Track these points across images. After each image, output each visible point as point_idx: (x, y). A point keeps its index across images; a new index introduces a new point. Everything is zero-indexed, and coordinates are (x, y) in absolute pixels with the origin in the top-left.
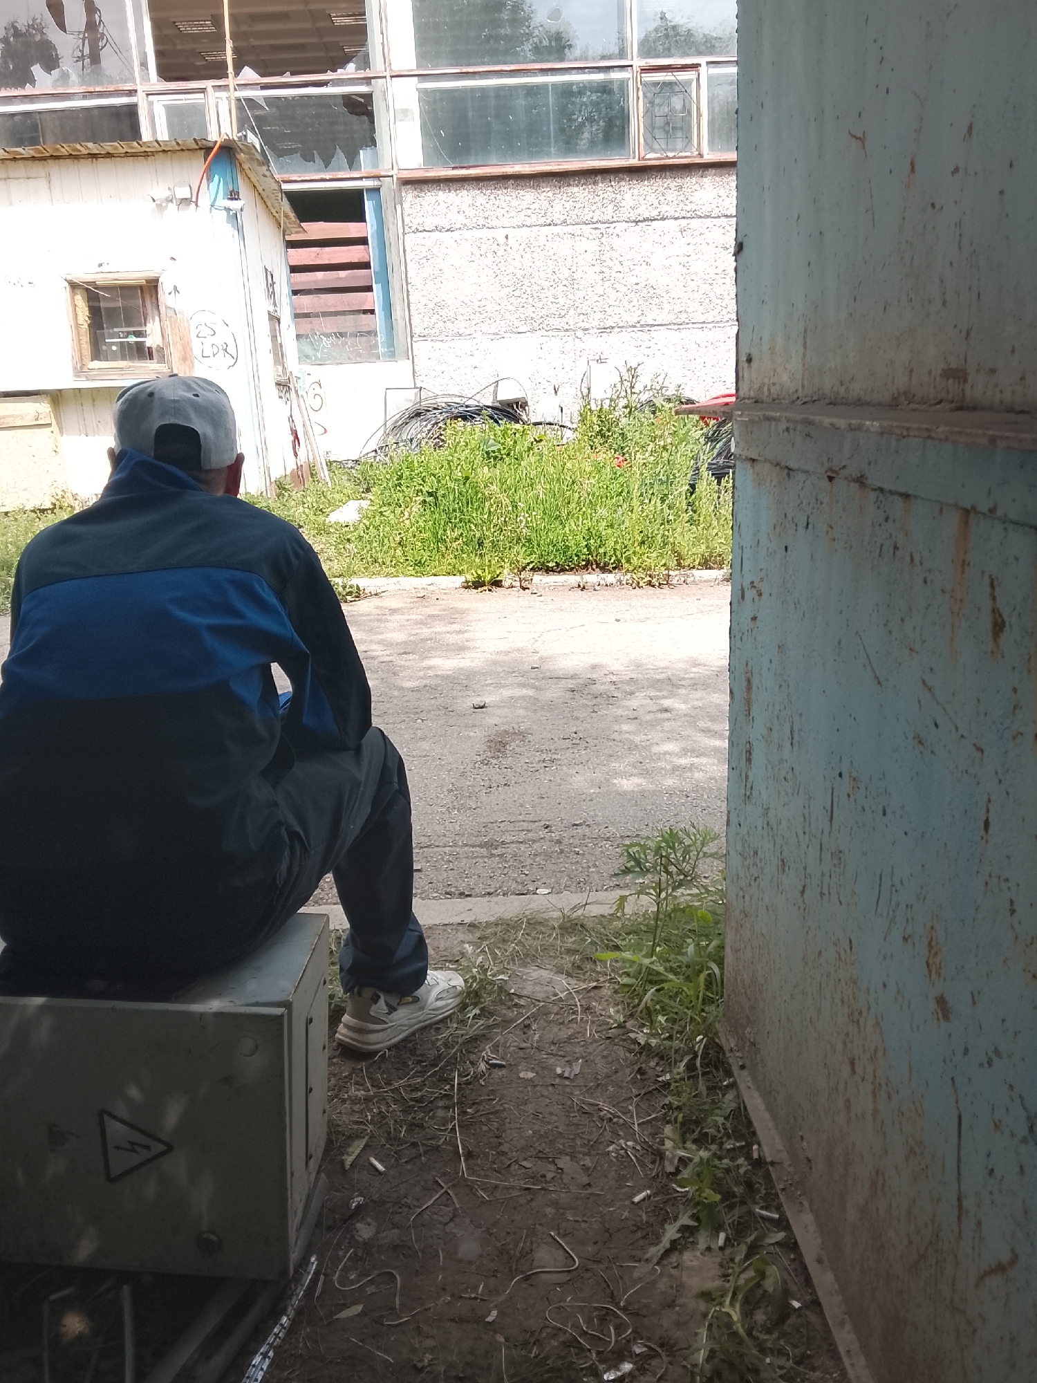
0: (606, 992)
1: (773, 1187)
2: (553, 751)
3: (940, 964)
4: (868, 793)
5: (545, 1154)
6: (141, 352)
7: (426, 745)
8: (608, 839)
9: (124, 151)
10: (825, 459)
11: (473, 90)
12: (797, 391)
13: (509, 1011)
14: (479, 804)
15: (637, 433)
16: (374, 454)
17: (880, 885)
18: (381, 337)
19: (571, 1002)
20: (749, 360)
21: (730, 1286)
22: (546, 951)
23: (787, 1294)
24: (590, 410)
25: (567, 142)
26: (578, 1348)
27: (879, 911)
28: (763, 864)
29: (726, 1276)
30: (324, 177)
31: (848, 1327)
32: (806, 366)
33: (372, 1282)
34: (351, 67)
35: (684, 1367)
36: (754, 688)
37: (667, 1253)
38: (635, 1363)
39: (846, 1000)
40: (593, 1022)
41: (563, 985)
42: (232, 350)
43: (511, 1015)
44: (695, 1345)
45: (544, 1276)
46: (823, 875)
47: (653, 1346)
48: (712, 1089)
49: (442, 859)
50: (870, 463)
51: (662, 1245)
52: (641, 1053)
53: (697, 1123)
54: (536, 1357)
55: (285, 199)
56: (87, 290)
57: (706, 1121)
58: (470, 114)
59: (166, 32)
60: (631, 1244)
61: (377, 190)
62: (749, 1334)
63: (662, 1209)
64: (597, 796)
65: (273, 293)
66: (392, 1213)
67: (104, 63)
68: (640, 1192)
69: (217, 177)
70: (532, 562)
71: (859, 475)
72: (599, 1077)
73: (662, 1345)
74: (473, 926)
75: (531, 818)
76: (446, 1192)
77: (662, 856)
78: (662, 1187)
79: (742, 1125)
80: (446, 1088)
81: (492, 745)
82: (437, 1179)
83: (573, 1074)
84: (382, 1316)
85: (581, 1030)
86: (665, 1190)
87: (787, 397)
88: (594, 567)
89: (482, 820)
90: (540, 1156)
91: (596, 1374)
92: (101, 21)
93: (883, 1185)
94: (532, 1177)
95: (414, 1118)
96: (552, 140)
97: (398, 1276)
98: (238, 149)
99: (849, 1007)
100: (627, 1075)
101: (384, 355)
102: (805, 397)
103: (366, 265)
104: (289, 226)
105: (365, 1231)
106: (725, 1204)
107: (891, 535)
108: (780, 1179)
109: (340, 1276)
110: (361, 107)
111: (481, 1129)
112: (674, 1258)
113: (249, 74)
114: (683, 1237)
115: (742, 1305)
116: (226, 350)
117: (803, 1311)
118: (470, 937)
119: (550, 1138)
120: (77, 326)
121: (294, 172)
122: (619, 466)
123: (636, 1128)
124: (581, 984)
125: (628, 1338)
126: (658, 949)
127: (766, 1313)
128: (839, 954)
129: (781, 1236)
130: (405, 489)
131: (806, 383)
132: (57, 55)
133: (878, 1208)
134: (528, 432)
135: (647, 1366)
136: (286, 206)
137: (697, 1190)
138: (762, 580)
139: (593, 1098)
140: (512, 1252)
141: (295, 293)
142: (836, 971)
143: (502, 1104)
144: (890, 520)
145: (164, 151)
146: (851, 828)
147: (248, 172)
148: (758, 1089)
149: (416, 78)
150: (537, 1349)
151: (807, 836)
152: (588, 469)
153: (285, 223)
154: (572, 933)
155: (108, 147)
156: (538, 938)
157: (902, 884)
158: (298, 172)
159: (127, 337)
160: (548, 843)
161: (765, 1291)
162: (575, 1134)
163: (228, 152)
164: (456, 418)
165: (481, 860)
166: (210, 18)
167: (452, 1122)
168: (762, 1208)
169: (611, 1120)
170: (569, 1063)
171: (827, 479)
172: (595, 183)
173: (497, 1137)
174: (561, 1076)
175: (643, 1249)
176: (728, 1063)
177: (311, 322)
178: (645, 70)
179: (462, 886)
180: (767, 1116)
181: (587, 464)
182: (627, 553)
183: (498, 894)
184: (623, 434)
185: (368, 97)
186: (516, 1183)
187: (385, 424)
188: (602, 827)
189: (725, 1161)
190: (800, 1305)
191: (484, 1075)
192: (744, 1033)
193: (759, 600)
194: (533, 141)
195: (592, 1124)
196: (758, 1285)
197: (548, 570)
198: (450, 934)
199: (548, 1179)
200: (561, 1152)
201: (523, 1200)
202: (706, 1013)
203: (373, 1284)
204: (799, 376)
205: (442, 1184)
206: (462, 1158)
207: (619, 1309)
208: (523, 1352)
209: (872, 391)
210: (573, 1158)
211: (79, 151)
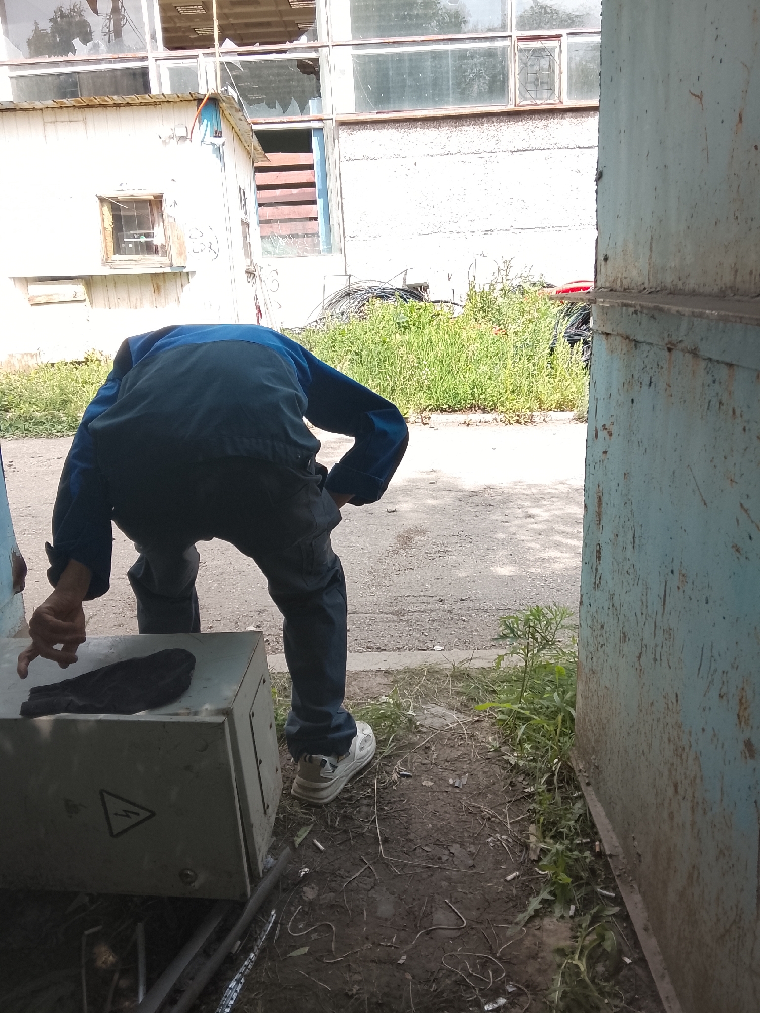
0: (486, 724)
1: (611, 873)
2: (445, 545)
3: (749, 716)
4: (695, 587)
5: (441, 842)
6: (149, 249)
7: (353, 539)
8: (486, 611)
9: (139, 101)
10: (666, 335)
11: (393, 55)
12: (643, 284)
13: (415, 736)
14: (391, 583)
15: (510, 309)
16: (315, 323)
17: (702, 656)
18: (322, 238)
19: (460, 731)
20: (606, 259)
21: (578, 945)
22: (441, 693)
23: (621, 952)
24: (475, 292)
25: (462, 93)
26: (465, 985)
27: (700, 675)
28: (608, 635)
29: (576, 937)
30: (282, 120)
31: (667, 979)
32: (652, 265)
33: (315, 931)
34: (304, 39)
35: (545, 1003)
36: (604, 505)
37: (531, 919)
38: (507, 999)
39: (672, 739)
40: (476, 747)
41: (453, 718)
42: (214, 247)
43: (415, 739)
44: (553, 987)
45: (440, 931)
46: (656, 646)
47: (521, 986)
48: (565, 799)
49: (364, 623)
50: (702, 339)
51: (528, 912)
52: (512, 771)
53: (554, 823)
54: (435, 991)
55: (255, 137)
56: (112, 203)
57: (560, 823)
58: (390, 73)
59: (170, 14)
60: (504, 911)
61: (321, 129)
62: (593, 981)
63: (528, 886)
64: (478, 579)
65: (245, 205)
66: (329, 881)
67: (125, 37)
68: (511, 873)
69: (206, 121)
70: (431, 405)
71: (693, 348)
72: (481, 787)
73: (528, 986)
74: (387, 673)
75: (429, 593)
76: (369, 867)
77: (530, 626)
78: (528, 870)
79: (588, 825)
80: (369, 791)
81: (401, 539)
82: (362, 857)
83: (461, 785)
84: (322, 956)
85: (467, 752)
86: (529, 872)
87: (635, 287)
88: (477, 408)
89: (394, 594)
90: (437, 843)
91: (480, 1006)
92: (122, 6)
93: (698, 877)
94: (431, 859)
95: (345, 812)
96: (451, 91)
97: (333, 927)
98: (222, 100)
99: (674, 744)
100: (501, 786)
101: (324, 251)
102: (651, 288)
103: (312, 185)
104: (257, 156)
105: (310, 893)
106: (574, 885)
107: (718, 394)
108: (616, 867)
109: (291, 925)
110: (310, 69)
111: (394, 822)
112: (537, 922)
113: (229, 45)
114: (543, 908)
115: (588, 960)
116: (210, 247)
117: (632, 966)
118: (385, 681)
119: (445, 831)
120: (105, 229)
121: (262, 116)
122: (496, 334)
123: (509, 826)
124: (467, 718)
125: (502, 980)
126: (525, 694)
127: (604, 966)
128: (668, 705)
129: (616, 909)
130: (338, 350)
131: (651, 277)
132: (90, 31)
133: (693, 894)
134: (429, 308)
135: (516, 1002)
136: (255, 141)
137: (553, 874)
138: (612, 423)
139: (477, 803)
140: (417, 913)
141: (260, 205)
142: (664, 717)
143: (409, 804)
144: (717, 383)
145: (168, 101)
146: (680, 612)
147: (228, 116)
148: (600, 801)
149: (351, 47)
150: (436, 984)
151: (644, 616)
152: (473, 336)
153: (254, 154)
154: (461, 680)
155: (128, 99)
156: (436, 683)
157: (720, 655)
158: (264, 117)
159: (139, 237)
160: (442, 612)
161: (605, 950)
162: (463, 828)
163: (214, 101)
164: (377, 297)
165: (393, 624)
166: (201, 4)
167: (373, 816)
168: (602, 889)
169: (489, 819)
170: (459, 776)
171: (667, 350)
172: (482, 124)
173: (406, 828)
174: (453, 785)
175: (514, 915)
176: (577, 781)
177: (271, 227)
178: (520, 39)
179: (379, 642)
180: (607, 821)
181: (472, 332)
182: (502, 399)
183: (406, 649)
184: (499, 310)
185: (316, 61)
186: (420, 863)
187: (324, 301)
188: (482, 602)
189: (576, 853)
190: (631, 961)
191: (396, 783)
192: (590, 759)
193: (610, 439)
194: (437, 93)
195: (476, 821)
196: (599, 945)
197: (443, 411)
198: (370, 677)
199: (443, 861)
200: (454, 842)
201: (425, 876)
202: (562, 743)
203: (316, 932)
204: (645, 273)
205: (366, 861)
206: (380, 843)
207: (495, 958)
208: (426, 987)
209: (704, 285)
210: (462, 845)
211: (108, 102)
